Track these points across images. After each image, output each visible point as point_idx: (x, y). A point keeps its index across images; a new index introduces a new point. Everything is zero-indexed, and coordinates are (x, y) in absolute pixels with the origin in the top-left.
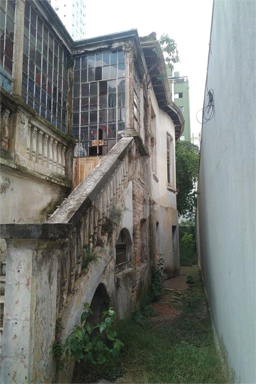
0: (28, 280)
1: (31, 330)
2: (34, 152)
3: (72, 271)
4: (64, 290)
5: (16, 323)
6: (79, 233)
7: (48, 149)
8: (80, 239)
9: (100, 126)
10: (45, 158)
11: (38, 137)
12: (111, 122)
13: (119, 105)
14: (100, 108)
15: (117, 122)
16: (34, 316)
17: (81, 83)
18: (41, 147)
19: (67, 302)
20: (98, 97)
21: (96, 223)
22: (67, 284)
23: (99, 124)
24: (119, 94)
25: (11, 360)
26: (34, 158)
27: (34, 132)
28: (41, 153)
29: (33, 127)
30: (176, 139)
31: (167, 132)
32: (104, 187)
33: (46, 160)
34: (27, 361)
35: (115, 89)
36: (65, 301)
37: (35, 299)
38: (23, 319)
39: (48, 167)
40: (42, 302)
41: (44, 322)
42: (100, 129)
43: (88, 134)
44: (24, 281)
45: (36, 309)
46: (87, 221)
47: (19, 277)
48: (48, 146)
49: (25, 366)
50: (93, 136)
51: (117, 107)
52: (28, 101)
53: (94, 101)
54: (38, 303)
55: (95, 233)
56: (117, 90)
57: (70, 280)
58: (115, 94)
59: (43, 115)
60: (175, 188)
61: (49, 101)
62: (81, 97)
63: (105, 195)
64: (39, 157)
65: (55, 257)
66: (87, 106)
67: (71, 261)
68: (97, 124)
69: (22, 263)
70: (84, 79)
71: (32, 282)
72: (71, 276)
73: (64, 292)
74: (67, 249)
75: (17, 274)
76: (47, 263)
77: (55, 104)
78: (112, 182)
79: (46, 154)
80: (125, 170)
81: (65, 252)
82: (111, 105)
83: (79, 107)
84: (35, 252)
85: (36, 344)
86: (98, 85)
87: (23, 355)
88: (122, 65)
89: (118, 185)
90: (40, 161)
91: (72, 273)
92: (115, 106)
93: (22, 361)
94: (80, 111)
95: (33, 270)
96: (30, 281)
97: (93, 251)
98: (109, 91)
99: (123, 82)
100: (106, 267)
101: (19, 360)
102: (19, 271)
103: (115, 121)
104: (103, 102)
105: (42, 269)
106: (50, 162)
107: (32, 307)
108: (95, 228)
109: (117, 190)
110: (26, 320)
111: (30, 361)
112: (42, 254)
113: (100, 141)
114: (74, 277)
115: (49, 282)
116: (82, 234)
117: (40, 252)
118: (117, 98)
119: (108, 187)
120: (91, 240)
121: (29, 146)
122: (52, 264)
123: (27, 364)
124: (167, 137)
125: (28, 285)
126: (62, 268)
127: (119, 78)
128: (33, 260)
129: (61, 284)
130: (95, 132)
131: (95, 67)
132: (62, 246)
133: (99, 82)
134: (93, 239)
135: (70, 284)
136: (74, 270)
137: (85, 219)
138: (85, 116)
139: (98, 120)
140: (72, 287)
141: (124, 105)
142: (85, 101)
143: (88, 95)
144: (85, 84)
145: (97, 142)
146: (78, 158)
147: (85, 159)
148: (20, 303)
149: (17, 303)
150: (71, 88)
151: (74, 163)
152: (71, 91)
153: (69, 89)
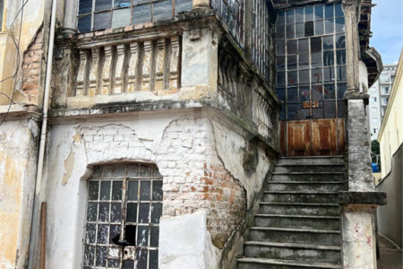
0: (369, 239)
9: (313, 86)
12: (329, 82)
13: (339, 63)
17: (286, 40)
20: (309, 54)
23: (312, 83)
24: (337, 52)
35: (332, 46)
43: (297, 95)
44: (364, 239)
47: (358, 236)
50: (304, 98)
51: (335, 65)
53: (304, 59)
56: (334, 46)
58: (333, 52)
62: (286, 54)
66: (296, 65)
68: (309, 84)
75: (355, 235)
82: (327, 63)
83: (284, 66)
86: (309, 42)
88: (341, 21)
92: (333, 65)
94: (286, 70)
96: (372, 240)
98: (324, 48)
99: (343, 38)
102: (357, 231)
103: (334, 81)
104: (315, 60)
113: (314, 103)
118: (335, 56)
125: (369, 242)
127: (336, 34)
130: (306, 94)
131: (305, 21)
133: (311, 38)
138: (292, 76)
139: (310, 79)
141: (345, 64)
142: (292, 59)
143: (296, 53)
144: (292, 41)
145: (309, 103)
146: (284, 121)
147: (294, 121)
148: (362, 257)
149: (358, 257)
150: (274, 45)
151: (279, 126)
152: (274, 49)
153: (272, 47)
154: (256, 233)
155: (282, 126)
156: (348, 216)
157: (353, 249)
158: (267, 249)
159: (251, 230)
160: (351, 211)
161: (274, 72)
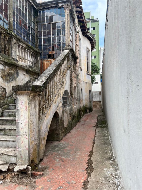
0: (26, 107)
1: (28, 126)
2: (21, 57)
3: (44, 106)
4: (41, 113)
5: (22, 123)
6: (46, 91)
7: (27, 56)
8: (47, 93)
9: (52, 45)
10: (26, 59)
11: (22, 50)
12: (59, 43)
13: (63, 34)
14: (53, 36)
15: (61, 43)
16: (29, 120)
17: (42, 24)
18: (24, 54)
19: (42, 118)
20: (51, 30)
21: (53, 87)
22: (42, 111)
23: (52, 43)
24: (62, 29)
25: (20, 137)
26: (21, 60)
27: (20, 48)
28: (24, 57)
29: (19, 45)
30: (92, 51)
31: (87, 47)
32: (56, 72)
33: (26, 60)
34: (27, 137)
35: (60, 27)
36: (41, 117)
37: (29, 114)
38: (25, 122)
39: (28, 63)
40: (32, 116)
41: (33, 123)
42: (52, 46)
43: (47, 48)
44: (24, 108)
45: (30, 118)
46: (49, 86)
47: (22, 106)
48: (27, 54)
49: (27, 139)
50: (49, 49)
51: (61, 35)
52: (16, 33)
53: (49, 32)
54: (31, 116)
55: (53, 91)
56: (61, 27)
57: (43, 109)
58: (60, 29)
59: (24, 39)
60: (91, 73)
61: (27, 33)
62: (42, 30)
63: (57, 75)
64: (23, 59)
65: (37, 99)
66: (46, 35)
67: (43, 102)
68: (51, 43)
69: (23, 101)
70: (44, 22)
71: (28, 108)
72: (43, 108)
73: (41, 114)
74: (41, 97)
75: (21, 106)
76: (34, 101)
77: (29, 34)
78: (60, 70)
79: (26, 58)
80: (66, 64)
81: (41, 98)
82: (58, 34)
83: (42, 36)
84: (29, 96)
85: (31, 131)
86: (51, 25)
87: (25, 135)
88: (64, 15)
89: (63, 71)
90: (24, 61)
91: (44, 107)
92: (60, 35)
93: (25, 137)
94: (42, 38)
95: (28, 103)
96: (27, 108)
97: (52, 99)
98: (57, 28)
99: (64, 23)
100: (58, 105)
101: (24, 137)
102: (22, 104)
103: (61, 42)
104: (54, 33)
105: (32, 103)
106: (29, 61)
107: (28, 118)
108: (53, 89)
109: (62, 73)
110: (26, 122)
111: (29, 137)
112: (32, 97)
113: (53, 52)
114: (44, 108)
115: (35, 108)
116: (47, 91)
117: (31, 96)
118: (61, 31)
119: (58, 72)
120: (51, 94)
121: (18, 54)
122: (36, 102)
123: (28, 138)
124: (87, 50)
125: (26, 109)
126: (40, 104)
127: (62, 21)
128: (28, 99)
129: (39, 110)
130: (50, 48)
131: (49, 16)
132: (39, 95)
133: (52, 23)
134: (52, 93)
135: (43, 111)
136: (45, 105)
137: (49, 85)
138: (45, 40)
139: (52, 42)
140: (44, 112)
141: (65, 34)
142: (44, 33)
143: (46, 30)
144: (45, 25)
145: (51, 52)
146: (42, 60)
147: (46, 60)
148: (23, 116)
149: (22, 116)
150: (37, 26)
151: (40, 62)
152: (37, 28)
153: (36, 27)
154: (11, 106)
155: (41, 62)
156: (18, 97)
157: (20, 112)
158: (11, 113)
159: (9, 105)
160: (20, 95)
161: (37, 38)
